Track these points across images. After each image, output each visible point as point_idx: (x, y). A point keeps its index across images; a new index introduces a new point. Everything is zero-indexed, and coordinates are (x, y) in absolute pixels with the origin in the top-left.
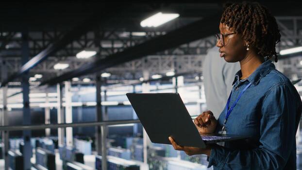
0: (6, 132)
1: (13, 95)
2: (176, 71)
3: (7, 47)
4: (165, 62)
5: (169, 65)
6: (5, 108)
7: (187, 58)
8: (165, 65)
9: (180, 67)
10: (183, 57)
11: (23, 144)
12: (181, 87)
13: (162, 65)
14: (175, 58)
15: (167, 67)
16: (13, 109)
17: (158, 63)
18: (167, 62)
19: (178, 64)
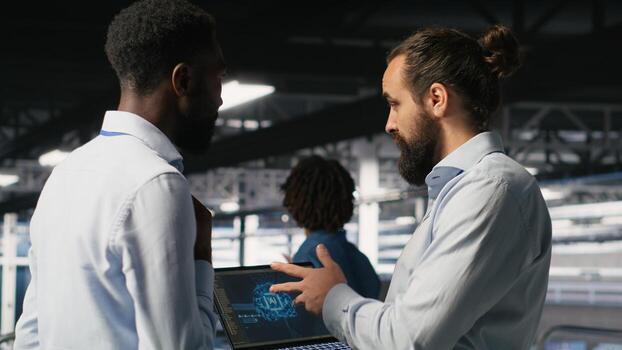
2: (242, 202)
4: (219, 182)
5: (229, 189)
7: (267, 176)
8: (220, 188)
9: (253, 194)
10: (262, 173)
12: (252, 235)
13: (214, 188)
14: (242, 175)
15: (224, 193)
17: (205, 184)
18: (226, 182)
19: (249, 188)
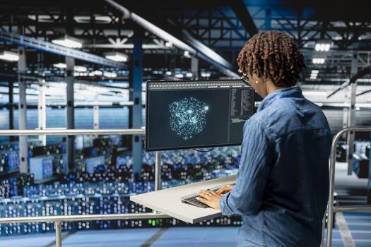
0: (351, 133)
1: (362, 94)
3: (360, 38)
6: (353, 107)
11: (369, 147)
16: (362, 109)
